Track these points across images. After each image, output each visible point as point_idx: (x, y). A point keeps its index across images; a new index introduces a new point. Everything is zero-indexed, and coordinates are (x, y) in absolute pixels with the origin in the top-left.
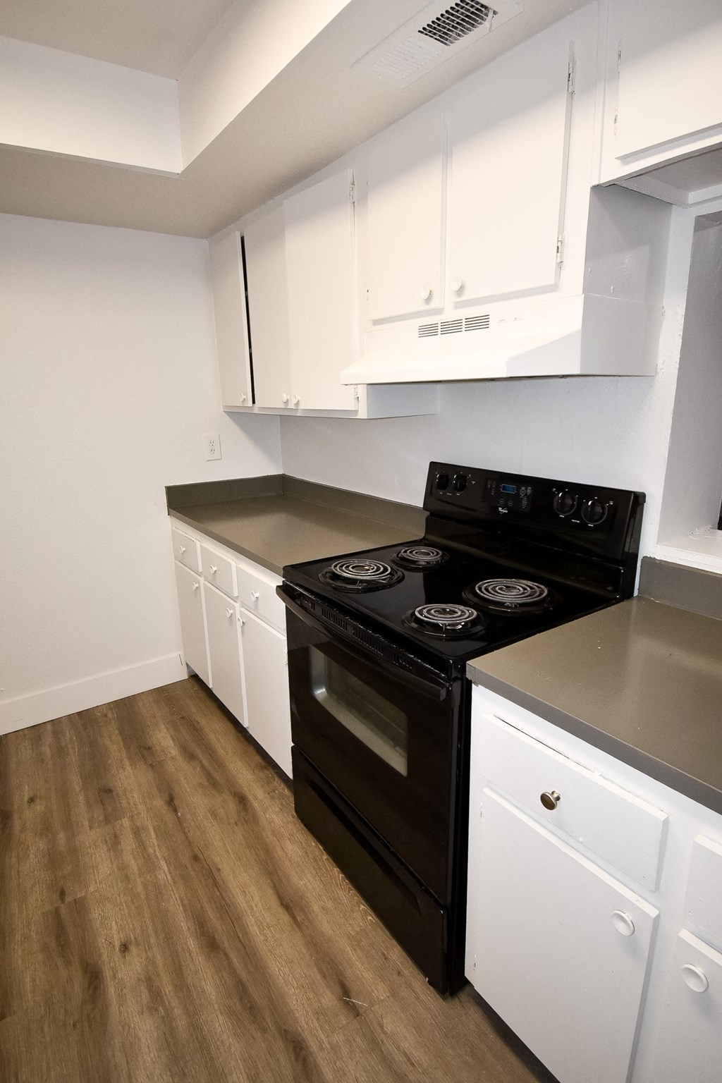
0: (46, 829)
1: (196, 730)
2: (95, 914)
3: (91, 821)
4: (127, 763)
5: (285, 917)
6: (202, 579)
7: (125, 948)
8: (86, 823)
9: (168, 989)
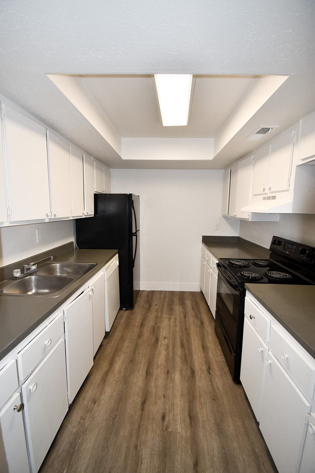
0: (157, 311)
1: (197, 304)
2: (161, 330)
3: (166, 313)
4: (178, 305)
5: (202, 349)
6: (206, 262)
7: (165, 338)
8: (165, 313)
9: (170, 349)
